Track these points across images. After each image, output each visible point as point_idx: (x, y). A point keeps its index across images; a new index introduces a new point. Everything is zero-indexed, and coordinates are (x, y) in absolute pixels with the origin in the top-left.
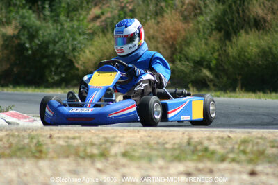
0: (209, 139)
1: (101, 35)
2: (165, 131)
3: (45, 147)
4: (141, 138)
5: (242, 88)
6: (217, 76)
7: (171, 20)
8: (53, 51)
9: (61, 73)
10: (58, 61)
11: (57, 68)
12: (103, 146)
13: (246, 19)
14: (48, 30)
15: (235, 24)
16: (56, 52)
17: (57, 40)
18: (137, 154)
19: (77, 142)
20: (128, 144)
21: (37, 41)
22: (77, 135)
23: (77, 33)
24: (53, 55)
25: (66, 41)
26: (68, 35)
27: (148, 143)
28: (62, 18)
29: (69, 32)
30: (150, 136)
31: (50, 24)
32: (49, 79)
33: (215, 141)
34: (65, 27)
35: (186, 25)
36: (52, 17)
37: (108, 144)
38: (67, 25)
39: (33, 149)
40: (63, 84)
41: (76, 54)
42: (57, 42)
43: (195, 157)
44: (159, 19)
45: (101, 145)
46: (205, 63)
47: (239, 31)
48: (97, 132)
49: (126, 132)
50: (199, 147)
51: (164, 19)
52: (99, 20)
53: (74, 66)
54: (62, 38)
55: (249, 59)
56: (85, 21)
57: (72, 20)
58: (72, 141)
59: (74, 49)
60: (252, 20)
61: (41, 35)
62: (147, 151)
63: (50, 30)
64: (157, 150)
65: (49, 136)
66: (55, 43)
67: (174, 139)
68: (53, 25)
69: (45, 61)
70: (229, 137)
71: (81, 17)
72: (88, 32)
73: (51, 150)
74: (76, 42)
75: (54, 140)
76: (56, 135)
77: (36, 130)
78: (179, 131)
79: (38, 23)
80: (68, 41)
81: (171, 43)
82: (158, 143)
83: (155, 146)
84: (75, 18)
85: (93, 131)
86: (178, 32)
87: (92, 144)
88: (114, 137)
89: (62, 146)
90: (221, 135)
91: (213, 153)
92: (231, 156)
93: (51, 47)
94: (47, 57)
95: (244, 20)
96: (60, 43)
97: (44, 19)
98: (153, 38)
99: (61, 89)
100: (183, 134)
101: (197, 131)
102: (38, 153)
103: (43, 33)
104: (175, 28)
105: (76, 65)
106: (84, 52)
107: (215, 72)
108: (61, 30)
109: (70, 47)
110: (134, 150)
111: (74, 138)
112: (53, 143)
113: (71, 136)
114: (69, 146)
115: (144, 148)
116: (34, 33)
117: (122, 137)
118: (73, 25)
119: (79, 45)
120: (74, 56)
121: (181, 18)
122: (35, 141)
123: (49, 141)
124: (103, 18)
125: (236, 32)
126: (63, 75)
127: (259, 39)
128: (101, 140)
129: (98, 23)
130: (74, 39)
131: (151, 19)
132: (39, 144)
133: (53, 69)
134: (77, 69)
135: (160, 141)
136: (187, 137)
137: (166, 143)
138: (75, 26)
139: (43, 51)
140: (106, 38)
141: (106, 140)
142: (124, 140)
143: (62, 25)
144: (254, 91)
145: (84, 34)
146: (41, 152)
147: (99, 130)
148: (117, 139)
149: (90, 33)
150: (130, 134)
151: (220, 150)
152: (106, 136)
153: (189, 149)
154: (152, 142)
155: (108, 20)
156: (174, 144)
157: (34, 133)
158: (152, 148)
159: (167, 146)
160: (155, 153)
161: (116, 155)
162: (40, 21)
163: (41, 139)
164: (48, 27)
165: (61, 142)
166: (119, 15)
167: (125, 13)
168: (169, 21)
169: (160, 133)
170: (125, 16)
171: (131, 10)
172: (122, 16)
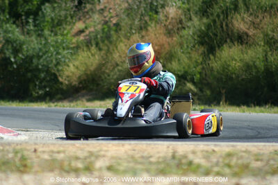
0: (194, 152)
1: (85, 49)
2: (150, 144)
3: (29, 161)
4: (126, 152)
5: (226, 102)
6: (201, 90)
7: (155, 35)
8: (37, 66)
9: (45, 87)
10: (42, 75)
11: (41, 83)
12: (88, 160)
13: (230, 33)
14: (32, 44)
15: (218, 38)
16: (40, 67)
17: (41, 54)
18: (121, 168)
19: (62, 155)
20: (112, 158)
21: (20, 56)
22: (61, 149)
23: (61, 47)
24: (37, 69)
25: (50, 55)
26: (51, 49)
27: (133, 157)
28: (46, 32)
29: (53, 46)
30: (134, 150)
31: (33, 38)
32: (34, 93)
33: (199, 154)
34: (49, 41)
35: (170, 39)
36: (35, 31)
37: (93, 159)
38: (51, 39)
39: (18, 163)
40: (48, 98)
41: (60, 68)
42: (42, 56)
44: (144, 33)
45: (85, 158)
46: (189, 77)
47: (222, 45)
48: (82, 146)
49: (110, 145)
50: (184, 161)
51: (149, 33)
52: (82, 35)
53: (58, 80)
54: (46, 52)
55: (232, 74)
56: (69, 35)
57: (56, 35)
58: (57, 155)
59: (58, 64)
60: (236, 34)
61: (25, 49)
62: (131, 165)
63: (34, 45)
64: (141, 163)
65: (33, 150)
66: (39, 57)
67: (158, 153)
68: (36, 39)
69: (29, 75)
70: (214, 151)
71: (65, 32)
72: (72, 46)
73: (35, 164)
74: (60, 57)
75: (38, 154)
76: (40, 149)
77: (21, 144)
78: (163, 145)
79: (22, 38)
80: (52, 55)
82: (143, 157)
83: (140, 160)
84: (59, 32)
85: (77, 145)
86: (162, 46)
87: (77, 158)
88: (99, 151)
89: (47, 160)
90: (206, 148)
91: (199, 166)
92: (216, 169)
93: (35, 61)
94: (31, 71)
95: (228, 34)
96: (44, 57)
97: (28, 33)
99: (46, 103)
100: (168, 147)
101: (182, 145)
102: (23, 167)
103: (27, 47)
104: (159, 41)
105: (60, 79)
106: (68, 66)
107: (200, 86)
108: (45, 44)
109: (54, 61)
110: (119, 164)
111: (59, 152)
112: (38, 157)
113: (55, 150)
114: (54, 160)
115: (129, 162)
116: (18, 47)
117: (106, 151)
118: (57, 39)
119: (63, 60)
120: (58, 70)
121: (165, 32)
122: (19, 155)
123: (33, 155)
124: (87, 32)
125: (220, 45)
126: (48, 90)
127: (243, 53)
128: (86, 154)
129: (81, 38)
130: (58, 53)
131: (136, 33)
132: (23, 159)
133: (37, 83)
134: (61, 83)
135: (145, 154)
136: (172, 151)
137: (151, 157)
138: (59, 41)
139: (27, 65)
140: (90, 52)
141: (91, 154)
142: (109, 154)
143: (46, 39)
144: (238, 105)
145: (68, 48)
146: (25, 166)
147: (83, 144)
148: (102, 153)
149: (74, 47)
150: (114, 148)
151: (205, 164)
152: (91, 150)
153: (173, 163)
154: (137, 156)
155: (92, 34)
156: (159, 158)
157: (19, 147)
158: (136, 162)
159: (152, 160)
160: (139, 166)
161: (101, 169)
162: (24, 35)
163: (25, 153)
164: (32, 41)
165: (46, 157)
166: (103, 29)
167: (109, 27)
168: (153, 35)
169: (144, 147)
170: (109, 31)
171: (114, 24)
172: (106, 30)
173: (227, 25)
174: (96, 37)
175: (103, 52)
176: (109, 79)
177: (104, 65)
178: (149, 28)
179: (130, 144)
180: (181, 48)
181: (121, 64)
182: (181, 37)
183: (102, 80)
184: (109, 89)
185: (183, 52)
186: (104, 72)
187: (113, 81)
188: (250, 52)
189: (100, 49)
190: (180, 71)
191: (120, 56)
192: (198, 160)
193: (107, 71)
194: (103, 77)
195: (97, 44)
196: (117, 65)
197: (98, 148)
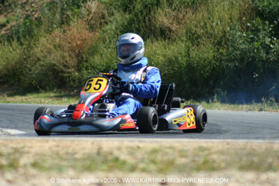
0: (119, 149)
1: (6, 43)
2: (74, 141)
4: (50, 148)
7: (77, 29)
12: (12, 157)
13: (153, 28)
15: (142, 33)
18: (47, 165)
20: (37, 154)
27: (57, 154)
30: (58, 147)
33: (124, 150)
35: (93, 34)
37: (17, 155)
43: (105, 167)
44: (66, 27)
45: (9, 155)
48: (6, 143)
49: (34, 142)
50: (110, 158)
51: (70, 28)
52: (4, 29)
60: (158, 29)
62: (57, 161)
64: (65, 160)
67: (83, 149)
70: (138, 147)
81: (77, 51)
82: (67, 153)
83: (65, 157)
86: (84, 40)
87: (1, 155)
88: (23, 148)
90: (131, 144)
91: (124, 163)
92: (142, 166)
95: (151, 30)
98: (59, 46)
100: (93, 143)
101: (106, 141)
104: (81, 36)
110: (44, 161)
115: (54, 159)
117: (31, 147)
121: (87, 27)
124: (9, 26)
127: (165, 49)
129: (3, 32)
131: (57, 28)
135: (70, 150)
136: (97, 148)
137: (75, 153)
140: (12, 47)
141: (16, 150)
142: (33, 151)
147: (7, 140)
148: (26, 149)
150: (38, 144)
151: (130, 160)
152: (15, 146)
153: (99, 159)
154: (62, 152)
155: (13, 28)
156: (84, 154)
158: (62, 159)
159: (78, 156)
160: (65, 163)
161: (25, 166)
166: (25, 23)
167: (31, 21)
168: (75, 29)
169: (69, 143)
170: (31, 25)
171: (36, 19)
172: (28, 24)
173: (149, 20)
174: (18, 32)
175: (24, 46)
176: (30, 74)
177: (25, 59)
178: (71, 23)
179: (54, 140)
180: (104, 43)
181: (42, 59)
182: (104, 32)
183: (24, 75)
184: (31, 84)
185: (105, 47)
186: (26, 67)
187: (34, 76)
188: (172, 47)
189: (21, 44)
190: (103, 66)
191: (42, 51)
192: (123, 157)
193: (29, 66)
194: (24, 72)
195: (19, 39)
196: (39, 59)
197: (21, 145)
